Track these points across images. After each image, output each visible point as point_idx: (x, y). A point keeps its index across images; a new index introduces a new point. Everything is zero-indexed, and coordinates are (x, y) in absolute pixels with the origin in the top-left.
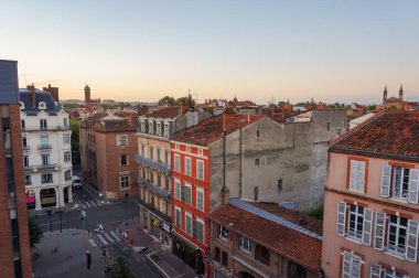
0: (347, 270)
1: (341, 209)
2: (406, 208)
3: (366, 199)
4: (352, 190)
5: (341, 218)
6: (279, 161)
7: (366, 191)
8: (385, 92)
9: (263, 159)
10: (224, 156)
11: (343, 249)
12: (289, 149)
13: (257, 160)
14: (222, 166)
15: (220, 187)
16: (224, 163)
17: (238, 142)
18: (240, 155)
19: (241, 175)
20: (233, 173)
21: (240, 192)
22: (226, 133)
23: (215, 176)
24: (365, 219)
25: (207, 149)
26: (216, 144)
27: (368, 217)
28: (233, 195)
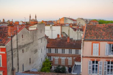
1: (90, 64)
3: (100, 58)
4: (94, 55)
5: (90, 67)
6: (29, 49)
7: (99, 55)
8: (30, 17)
9: (25, 49)
10: (12, 50)
12: (32, 43)
13: (23, 50)
14: (11, 56)
15: (11, 68)
16: (12, 54)
17: (16, 42)
18: (17, 48)
19: (18, 59)
20: (15, 59)
21: (18, 68)
22: (12, 37)
23: (9, 62)
24: (99, 65)
25: (4, 47)
26: (8, 44)
27: (101, 64)
28: (16, 71)
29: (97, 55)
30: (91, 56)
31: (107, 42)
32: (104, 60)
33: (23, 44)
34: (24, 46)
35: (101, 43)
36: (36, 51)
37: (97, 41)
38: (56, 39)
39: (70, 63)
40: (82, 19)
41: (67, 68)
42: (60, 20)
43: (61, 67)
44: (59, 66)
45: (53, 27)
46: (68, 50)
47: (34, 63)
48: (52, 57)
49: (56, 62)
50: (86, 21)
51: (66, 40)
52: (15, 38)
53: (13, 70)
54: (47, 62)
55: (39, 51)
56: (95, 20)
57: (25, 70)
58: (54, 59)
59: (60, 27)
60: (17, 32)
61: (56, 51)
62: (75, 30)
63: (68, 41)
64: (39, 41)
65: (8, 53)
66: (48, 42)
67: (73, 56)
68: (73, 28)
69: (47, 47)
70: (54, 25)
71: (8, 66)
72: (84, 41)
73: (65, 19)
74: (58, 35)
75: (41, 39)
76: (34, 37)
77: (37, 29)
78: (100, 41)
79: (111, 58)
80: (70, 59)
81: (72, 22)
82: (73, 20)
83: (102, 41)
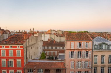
0: (71, 65)
2: (81, 50)
3: (74, 50)
4: (71, 48)
5: (70, 55)
6: (34, 47)
9: (32, 47)
10: (26, 47)
11: (70, 61)
12: (36, 43)
15: (26, 57)
16: (26, 50)
17: (28, 43)
18: (29, 46)
19: (29, 52)
20: (28, 52)
21: (29, 58)
22: (26, 40)
23: (25, 54)
24: (74, 54)
25: (23, 45)
26: (24, 44)
27: (75, 53)
28: (28, 59)
29: (73, 48)
30: (70, 49)
31: (78, 42)
32: (77, 51)
33: (32, 44)
34: (32, 45)
35: (75, 42)
36: (38, 48)
37: (73, 41)
38: (47, 41)
39: (56, 54)
40: (60, 31)
41: (54, 57)
42: (48, 31)
43: (51, 57)
44: (50, 56)
45: (45, 35)
46: (55, 47)
47: (37, 55)
48: (46, 52)
49: (48, 54)
50: (62, 32)
51: (53, 42)
52: (27, 41)
53: (27, 58)
54: (44, 54)
55: (39, 48)
56: (67, 31)
57: (32, 58)
58: (47, 52)
59: (49, 35)
60: (28, 37)
61: (48, 48)
62: (58, 36)
63: (55, 42)
64: (39, 43)
65: (24, 49)
66: (43, 43)
67: (57, 50)
68: (56, 35)
69: (43, 46)
70: (46, 34)
71: (24, 56)
72: (67, 41)
73: (51, 30)
74: (49, 39)
75: (40, 41)
76: (37, 40)
77: (38, 36)
78: (74, 41)
79: (80, 49)
80: (56, 52)
81: (55, 32)
82: (55, 31)
83: (76, 41)
